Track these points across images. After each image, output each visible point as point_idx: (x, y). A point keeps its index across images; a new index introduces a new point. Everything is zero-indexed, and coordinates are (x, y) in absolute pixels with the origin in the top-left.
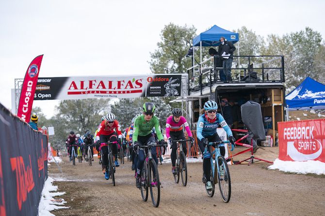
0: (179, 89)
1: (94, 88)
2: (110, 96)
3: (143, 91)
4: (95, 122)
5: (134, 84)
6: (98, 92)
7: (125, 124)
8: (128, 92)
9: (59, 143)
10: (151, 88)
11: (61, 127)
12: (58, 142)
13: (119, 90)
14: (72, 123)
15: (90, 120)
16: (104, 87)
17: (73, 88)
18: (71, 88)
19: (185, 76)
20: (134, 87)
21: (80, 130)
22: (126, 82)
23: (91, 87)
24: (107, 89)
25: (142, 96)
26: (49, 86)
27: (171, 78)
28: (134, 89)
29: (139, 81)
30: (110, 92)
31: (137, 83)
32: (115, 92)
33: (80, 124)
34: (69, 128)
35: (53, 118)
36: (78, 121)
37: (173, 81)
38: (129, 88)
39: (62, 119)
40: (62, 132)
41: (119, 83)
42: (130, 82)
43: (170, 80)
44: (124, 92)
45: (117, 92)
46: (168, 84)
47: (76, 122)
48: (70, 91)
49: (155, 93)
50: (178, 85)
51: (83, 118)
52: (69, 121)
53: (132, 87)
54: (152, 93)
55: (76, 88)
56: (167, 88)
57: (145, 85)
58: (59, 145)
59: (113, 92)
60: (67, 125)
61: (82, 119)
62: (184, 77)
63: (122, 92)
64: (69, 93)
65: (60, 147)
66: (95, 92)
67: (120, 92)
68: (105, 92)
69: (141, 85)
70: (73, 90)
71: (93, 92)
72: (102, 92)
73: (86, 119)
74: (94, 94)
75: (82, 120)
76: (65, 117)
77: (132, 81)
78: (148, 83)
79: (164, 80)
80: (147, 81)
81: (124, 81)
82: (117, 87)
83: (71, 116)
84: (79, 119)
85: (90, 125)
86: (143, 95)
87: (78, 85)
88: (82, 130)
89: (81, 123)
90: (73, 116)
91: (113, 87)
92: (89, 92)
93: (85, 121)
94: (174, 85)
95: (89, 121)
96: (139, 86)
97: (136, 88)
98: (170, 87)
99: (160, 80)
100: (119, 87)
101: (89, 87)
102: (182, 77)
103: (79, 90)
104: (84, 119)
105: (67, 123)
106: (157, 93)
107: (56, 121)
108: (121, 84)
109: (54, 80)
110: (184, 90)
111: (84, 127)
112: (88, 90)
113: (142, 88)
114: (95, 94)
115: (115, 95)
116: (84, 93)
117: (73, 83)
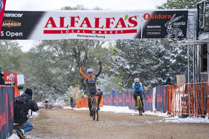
0: (184, 29)
1: (77, 26)
2: (96, 36)
3: (138, 31)
4: (95, 59)
5: (127, 22)
6: (81, 31)
7: (135, 65)
8: (119, 32)
9: (41, 89)
10: (148, 27)
11: (45, 64)
12: (39, 86)
13: (108, 29)
14: (62, 59)
15: (88, 56)
16: (89, 25)
17: (51, 25)
18: (48, 25)
19: (193, 12)
20: (127, 25)
21: (73, 69)
22: (117, 20)
23: (73, 25)
24: (93, 28)
25: (136, 37)
26: (20, 22)
27: (175, 15)
28: (127, 29)
29: (133, 19)
30: (97, 32)
31: (130, 21)
32: (103, 32)
33: (73, 61)
34: (56, 66)
35: (31, 50)
36: (70, 56)
37: (177, 19)
38: (120, 28)
39: (45, 53)
40: (46, 73)
41: (108, 20)
42: (121, 20)
43: (173, 18)
44: (114, 32)
45: (105, 32)
46: (170, 23)
47: (67, 58)
48: (46, 29)
49: (153, 33)
50: (183, 23)
51: (78, 51)
52: (57, 56)
53: (124, 26)
54: (150, 33)
55: (54, 25)
56: (168, 27)
57: (141, 23)
58: (41, 92)
59: (100, 32)
60: (54, 62)
61: (76, 53)
62: (191, 14)
63: (111, 32)
64: (46, 32)
65: (42, 95)
66: (79, 31)
67: (108, 32)
68: (90, 32)
69: (135, 24)
70: (50, 27)
71: (76, 31)
72: (87, 32)
73: (83, 54)
74: (76, 34)
75: (76, 55)
76: (51, 50)
77: (124, 19)
78: (145, 21)
79: (165, 17)
80: (143, 19)
81: (114, 18)
82: (105, 26)
83: (59, 48)
84: (71, 54)
85: (88, 62)
86: (139, 37)
87: (57, 22)
88: (76, 70)
89: (75, 60)
90: (63, 49)
91: (100, 26)
92: (70, 31)
93: (81, 56)
94: (178, 24)
95: (86, 57)
96: (133, 25)
97: (129, 27)
98: (172, 26)
99: (160, 17)
100: (108, 26)
101: (70, 25)
102: (189, 14)
103: (58, 28)
104: (79, 54)
105: (54, 58)
106: (156, 33)
107: (37, 55)
108: (111, 22)
109: (27, 14)
110: (191, 30)
111: (78, 66)
112: (70, 28)
113: (137, 28)
114: (78, 34)
115: (103, 35)
116: (64, 32)
117: (51, 19)
